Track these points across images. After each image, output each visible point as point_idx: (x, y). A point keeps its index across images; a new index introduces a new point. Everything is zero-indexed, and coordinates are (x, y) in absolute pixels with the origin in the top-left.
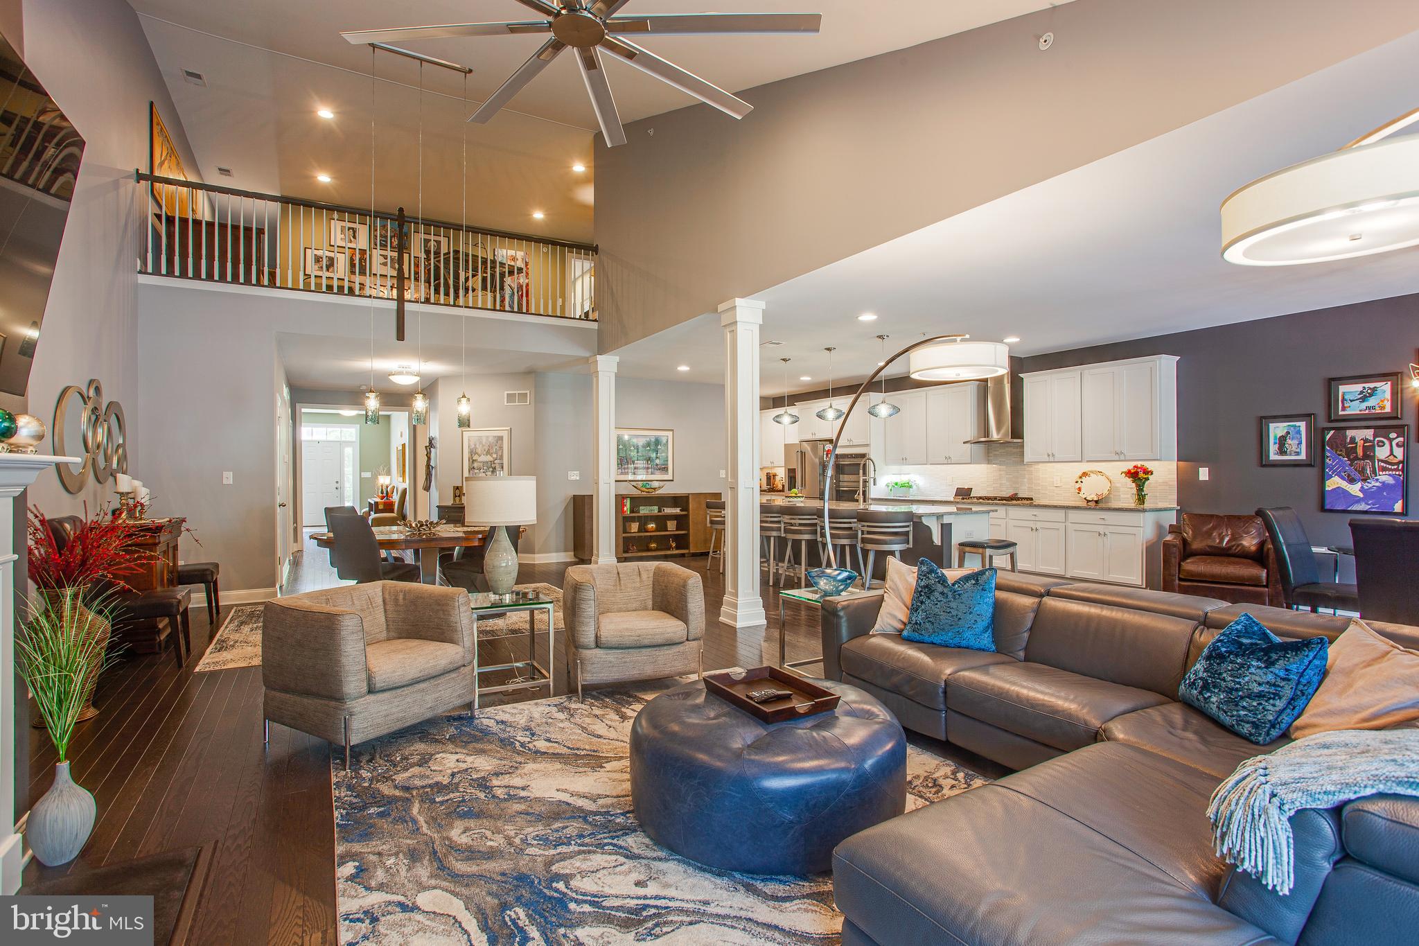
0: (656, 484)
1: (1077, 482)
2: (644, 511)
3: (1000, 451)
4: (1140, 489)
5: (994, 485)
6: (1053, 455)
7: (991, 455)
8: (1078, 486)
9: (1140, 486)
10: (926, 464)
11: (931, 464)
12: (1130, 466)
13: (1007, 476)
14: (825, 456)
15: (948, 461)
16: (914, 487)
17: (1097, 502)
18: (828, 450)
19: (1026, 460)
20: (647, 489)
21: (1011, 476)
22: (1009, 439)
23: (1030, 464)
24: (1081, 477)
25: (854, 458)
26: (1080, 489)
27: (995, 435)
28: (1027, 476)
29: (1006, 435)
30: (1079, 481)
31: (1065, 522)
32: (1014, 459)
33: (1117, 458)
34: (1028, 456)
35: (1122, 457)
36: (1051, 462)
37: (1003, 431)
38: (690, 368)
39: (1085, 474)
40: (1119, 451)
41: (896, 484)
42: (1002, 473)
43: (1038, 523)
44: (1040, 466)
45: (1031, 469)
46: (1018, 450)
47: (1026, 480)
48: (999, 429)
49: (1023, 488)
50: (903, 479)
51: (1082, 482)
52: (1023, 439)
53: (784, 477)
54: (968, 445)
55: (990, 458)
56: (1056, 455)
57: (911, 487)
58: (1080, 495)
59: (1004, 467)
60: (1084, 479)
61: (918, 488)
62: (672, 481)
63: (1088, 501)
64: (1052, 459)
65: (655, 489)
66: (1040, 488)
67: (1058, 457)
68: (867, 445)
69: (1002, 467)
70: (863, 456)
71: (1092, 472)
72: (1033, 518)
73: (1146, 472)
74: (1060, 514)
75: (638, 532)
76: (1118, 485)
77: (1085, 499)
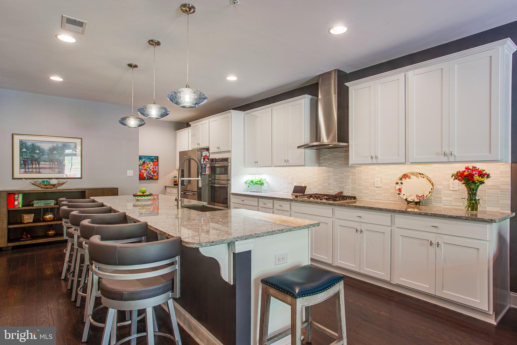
0: (54, 182)
1: (397, 183)
2: (38, 204)
3: (329, 155)
4: (472, 193)
5: (324, 184)
6: (376, 157)
7: (321, 158)
8: (398, 187)
9: (473, 190)
10: (271, 166)
11: (275, 166)
12: (461, 167)
13: (334, 177)
14: (202, 160)
15: (287, 164)
16: (265, 184)
17: (417, 203)
18: (205, 156)
19: (351, 162)
20: (45, 185)
21: (338, 177)
22: (336, 143)
23: (353, 166)
24: (401, 179)
25: (221, 161)
26: (400, 190)
27: (325, 139)
28: (351, 177)
29: (333, 140)
30: (400, 182)
31: (391, 226)
32: (339, 162)
33: (445, 159)
34: (353, 158)
35: (452, 159)
36: (374, 164)
37: (331, 137)
38: (64, 80)
39: (405, 176)
40: (447, 152)
41: (252, 182)
42: (330, 174)
43: (363, 224)
44: (363, 168)
45: (355, 171)
46: (344, 154)
47: (350, 180)
48: (328, 133)
49: (347, 187)
50: (257, 178)
51: (402, 183)
52: (348, 142)
53: (177, 176)
54: (302, 150)
55: (321, 161)
56: (380, 158)
57: (262, 184)
58: (401, 196)
59: (332, 169)
60: (404, 181)
61: (268, 185)
62: (81, 178)
63: (409, 202)
64: (374, 161)
65: (54, 185)
66: (362, 188)
67: (381, 159)
68: (229, 151)
69: (329, 169)
70: (226, 160)
71: (413, 174)
72: (358, 219)
73: (482, 174)
74: (386, 218)
75: (34, 222)
76: (439, 187)
77: (406, 200)
